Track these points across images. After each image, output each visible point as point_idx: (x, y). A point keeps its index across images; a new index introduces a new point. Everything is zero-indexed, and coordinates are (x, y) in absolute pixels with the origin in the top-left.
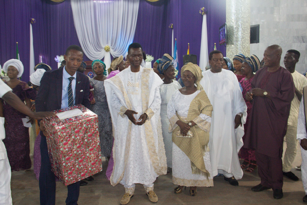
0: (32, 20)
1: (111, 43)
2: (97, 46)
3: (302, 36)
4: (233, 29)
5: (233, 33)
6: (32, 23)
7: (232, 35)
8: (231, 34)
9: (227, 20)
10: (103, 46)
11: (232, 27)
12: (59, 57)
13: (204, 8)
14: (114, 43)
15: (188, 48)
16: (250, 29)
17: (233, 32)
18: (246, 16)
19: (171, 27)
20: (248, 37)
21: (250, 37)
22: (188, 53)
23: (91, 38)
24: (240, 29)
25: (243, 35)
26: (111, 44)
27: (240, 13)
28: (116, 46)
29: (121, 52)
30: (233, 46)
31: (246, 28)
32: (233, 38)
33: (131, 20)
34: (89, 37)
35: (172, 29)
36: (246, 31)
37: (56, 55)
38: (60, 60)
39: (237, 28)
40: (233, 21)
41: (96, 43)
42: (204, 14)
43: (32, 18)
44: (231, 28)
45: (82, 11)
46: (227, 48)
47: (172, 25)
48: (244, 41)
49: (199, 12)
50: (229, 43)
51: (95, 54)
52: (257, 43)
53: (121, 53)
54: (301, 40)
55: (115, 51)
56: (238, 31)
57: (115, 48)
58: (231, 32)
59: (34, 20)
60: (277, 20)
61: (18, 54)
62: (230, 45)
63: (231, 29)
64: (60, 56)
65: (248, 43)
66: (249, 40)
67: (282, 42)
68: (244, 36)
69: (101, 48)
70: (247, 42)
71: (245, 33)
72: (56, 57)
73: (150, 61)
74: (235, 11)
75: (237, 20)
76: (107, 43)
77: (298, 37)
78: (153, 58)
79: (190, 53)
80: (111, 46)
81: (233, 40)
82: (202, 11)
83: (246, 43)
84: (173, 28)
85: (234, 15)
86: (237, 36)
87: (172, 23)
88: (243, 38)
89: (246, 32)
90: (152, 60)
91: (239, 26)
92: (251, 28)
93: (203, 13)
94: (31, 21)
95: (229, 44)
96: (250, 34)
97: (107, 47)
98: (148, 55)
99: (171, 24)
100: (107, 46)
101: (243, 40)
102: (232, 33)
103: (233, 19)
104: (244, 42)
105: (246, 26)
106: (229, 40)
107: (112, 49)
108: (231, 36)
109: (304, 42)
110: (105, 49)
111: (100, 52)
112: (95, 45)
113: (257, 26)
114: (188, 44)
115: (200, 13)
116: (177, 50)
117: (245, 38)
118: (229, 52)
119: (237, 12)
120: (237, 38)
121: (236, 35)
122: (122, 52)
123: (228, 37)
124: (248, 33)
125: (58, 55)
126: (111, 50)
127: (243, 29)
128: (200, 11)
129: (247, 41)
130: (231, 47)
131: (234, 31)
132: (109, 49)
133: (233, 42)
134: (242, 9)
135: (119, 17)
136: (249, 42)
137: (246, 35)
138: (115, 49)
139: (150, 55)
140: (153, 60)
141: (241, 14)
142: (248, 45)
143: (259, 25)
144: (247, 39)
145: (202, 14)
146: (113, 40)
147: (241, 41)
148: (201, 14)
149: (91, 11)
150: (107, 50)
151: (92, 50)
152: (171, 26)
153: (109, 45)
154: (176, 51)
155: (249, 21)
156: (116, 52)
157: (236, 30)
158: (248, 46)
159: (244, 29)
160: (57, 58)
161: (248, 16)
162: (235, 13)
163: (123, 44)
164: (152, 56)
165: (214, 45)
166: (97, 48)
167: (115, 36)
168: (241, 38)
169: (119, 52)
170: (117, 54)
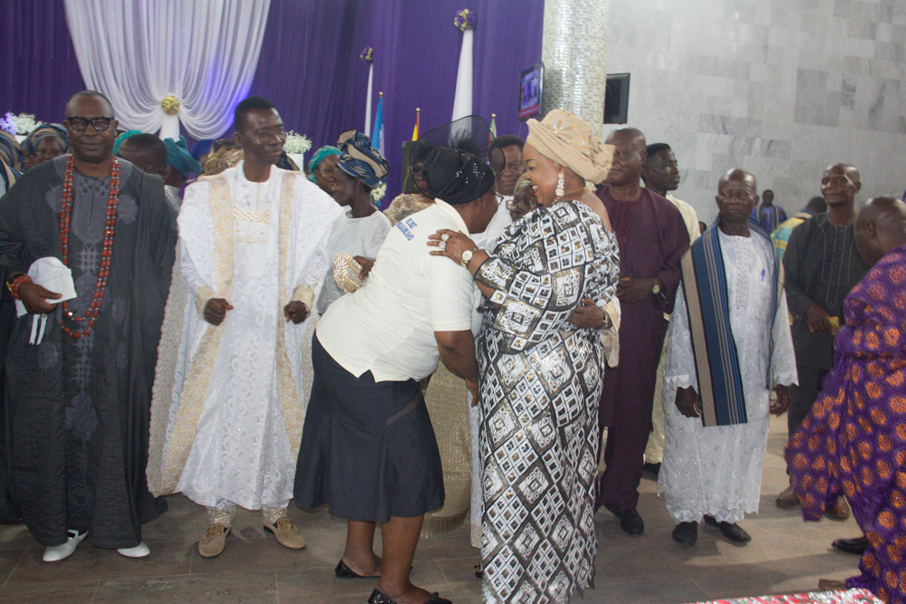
1: (181, 91)
2: (140, 95)
3: (722, 117)
4: (559, 79)
5: (559, 93)
7: (556, 96)
8: (553, 93)
9: (544, 53)
10: (159, 97)
11: (558, 73)
12: (15, 118)
13: (467, 11)
14: (191, 90)
15: (414, 123)
16: (605, 84)
17: (558, 86)
18: (597, 45)
19: (368, 57)
20: (600, 105)
21: (603, 106)
22: (415, 138)
23: (121, 68)
24: (579, 82)
25: (586, 97)
26: (184, 91)
27: (583, 36)
28: (199, 100)
29: (212, 118)
31: (595, 81)
32: (559, 103)
33: (248, 25)
34: (115, 64)
35: (369, 62)
36: (594, 88)
37: (6, 112)
38: (19, 129)
39: (571, 77)
40: (562, 56)
41: (135, 87)
42: (465, 29)
44: (556, 77)
47: (369, 52)
48: (587, 114)
49: (454, 21)
51: (129, 117)
52: (620, 123)
53: (212, 121)
54: (720, 126)
55: (194, 113)
56: (572, 86)
57: (196, 105)
58: (554, 85)
60: (662, 66)
63: (554, 79)
64: (18, 116)
65: (597, 123)
66: (600, 113)
67: (671, 127)
68: (590, 101)
69: (151, 101)
70: (596, 118)
71: (589, 94)
72: (5, 118)
73: (299, 153)
74: (570, 29)
75: (573, 54)
76: (172, 88)
77: (712, 117)
78: (309, 142)
79: (420, 136)
80: (184, 98)
82: (461, 20)
83: (592, 121)
84: (371, 62)
85: (566, 40)
86: (571, 100)
87: (371, 47)
88: (586, 105)
89: (596, 91)
90: (305, 150)
91: (578, 73)
92: (609, 82)
93: (464, 25)
96: (604, 96)
97: (171, 99)
98: (294, 135)
99: (368, 49)
100: (169, 96)
101: (586, 111)
102: (557, 89)
103: (562, 50)
104: (587, 117)
105: (595, 75)
107: (187, 107)
108: (553, 99)
109: (726, 133)
110: (163, 107)
111: (148, 115)
112: (134, 91)
113: (624, 78)
114: (416, 112)
115: (456, 23)
116: (382, 126)
117: (590, 107)
119: (573, 32)
120: (570, 104)
121: (569, 97)
123: (546, 99)
124: (601, 94)
125: (11, 112)
126: (183, 111)
127: (587, 81)
128: (456, 19)
129: (595, 115)
131: (563, 85)
132: (178, 105)
134: (587, 26)
135: (211, 13)
136: (602, 119)
137: (595, 98)
138: (194, 107)
139: (302, 135)
140: (308, 149)
141: (583, 40)
142: (597, 126)
143: (628, 76)
144: (595, 109)
145: (461, 30)
146: (188, 80)
147: (581, 114)
148: (459, 28)
150: (171, 110)
151: (123, 104)
152: (366, 55)
153: (178, 94)
154: (380, 129)
155: (604, 60)
156: (198, 117)
157: (565, 82)
158: (597, 128)
159: (590, 80)
160: (8, 120)
161: (601, 46)
162: (570, 35)
163: (220, 94)
164: (307, 139)
165: (491, 121)
166: (140, 102)
167: (195, 68)
168: (582, 107)
169: (208, 118)
170: (201, 123)
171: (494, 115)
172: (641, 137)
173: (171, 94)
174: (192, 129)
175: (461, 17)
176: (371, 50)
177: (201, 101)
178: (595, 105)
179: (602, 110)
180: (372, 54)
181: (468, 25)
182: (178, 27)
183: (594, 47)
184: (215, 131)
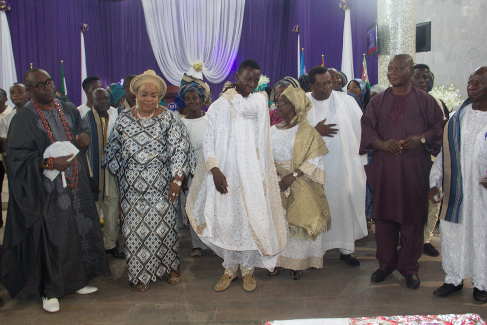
0: (84, 26)
1: (203, 58)
2: (183, 63)
4: (388, 31)
5: (389, 36)
6: (84, 31)
7: (386, 40)
8: (385, 38)
9: (379, 17)
10: (192, 63)
11: (387, 27)
14: (208, 57)
15: (322, 63)
16: (415, 29)
17: (387, 34)
18: (409, 8)
19: (296, 30)
20: (413, 41)
21: (415, 42)
23: (173, 51)
24: (400, 30)
25: (404, 38)
27: (399, 4)
29: (219, 71)
30: (388, 56)
31: (409, 28)
32: (388, 44)
33: (234, 21)
34: (170, 48)
36: (409, 33)
39: (395, 29)
40: (388, 17)
41: (180, 59)
42: (346, 9)
43: (84, 23)
44: (385, 29)
45: (159, 11)
46: (380, 60)
48: (405, 48)
49: (339, 5)
50: (382, 52)
51: (178, 75)
52: (427, 51)
53: (219, 73)
55: (210, 69)
56: (395, 33)
58: (385, 35)
59: (87, 27)
61: (64, 79)
62: (383, 56)
63: (385, 31)
65: (411, 52)
66: (413, 46)
67: (472, 49)
68: (406, 41)
69: (188, 65)
70: (411, 50)
71: (406, 36)
75: (395, 15)
76: (198, 58)
78: (268, 78)
80: (204, 62)
81: (388, 47)
82: (343, 4)
84: (298, 33)
85: (390, 8)
86: (395, 41)
87: (298, 24)
88: (404, 43)
89: (409, 35)
90: (267, 83)
91: (398, 26)
92: (417, 28)
93: (344, 7)
94: (81, 28)
95: (382, 54)
96: (415, 37)
97: (198, 64)
99: (296, 27)
100: (197, 62)
101: (405, 46)
102: (386, 36)
103: (388, 14)
104: (405, 50)
105: (408, 25)
106: (382, 48)
107: (206, 67)
108: (385, 42)
112: (179, 62)
113: (428, 25)
114: (321, 57)
116: (305, 67)
117: (407, 44)
118: (382, 67)
119: (394, 3)
120: (395, 44)
121: (393, 39)
122: (221, 71)
123: (381, 42)
124: (413, 35)
126: (204, 69)
127: (403, 29)
129: (410, 48)
130: (385, 59)
131: (390, 34)
132: (201, 66)
133: (388, 51)
135: (215, 18)
136: (415, 50)
137: (409, 39)
138: (210, 66)
139: (264, 75)
140: (269, 82)
141: (400, 7)
143: (430, 23)
144: (410, 45)
145: (344, 9)
146: (206, 53)
147: (402, 49)
148: (342, 9)
149: (172, 10)
150: (198, 69)
151: (175, 69)
152: (296, 29)
153: (201, 61)
154: (303, 68)
155: (414, 16)
156: (211, 71)
157: (392, 32)
159: (405, 29)
161: (411, 8)
162: (392, 4)
163: (222, 58)
164: (267, 77)
165: (363, 58)
166: (183, 67)
167: (209, 46)
168: (401, 45)
169: (217, 71)
170: (214, 74)
171: (364, 54)
172: (410, 59)
173: (198, 61)
174: (210, 78)
175: (343, 2)
176: (298, 26)
177: (213, 63)
178: (410, 42)
179: (414, 45)
180: (298, 28)
181: (347, 6)
182: (199, 25)
183: (407, 9)
184: (221, 77)
